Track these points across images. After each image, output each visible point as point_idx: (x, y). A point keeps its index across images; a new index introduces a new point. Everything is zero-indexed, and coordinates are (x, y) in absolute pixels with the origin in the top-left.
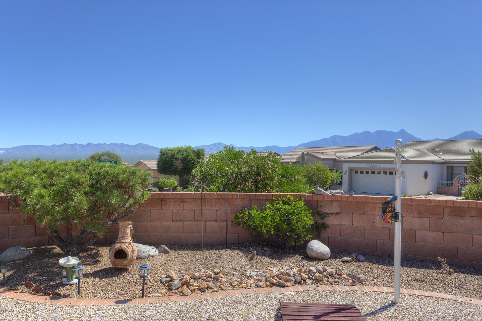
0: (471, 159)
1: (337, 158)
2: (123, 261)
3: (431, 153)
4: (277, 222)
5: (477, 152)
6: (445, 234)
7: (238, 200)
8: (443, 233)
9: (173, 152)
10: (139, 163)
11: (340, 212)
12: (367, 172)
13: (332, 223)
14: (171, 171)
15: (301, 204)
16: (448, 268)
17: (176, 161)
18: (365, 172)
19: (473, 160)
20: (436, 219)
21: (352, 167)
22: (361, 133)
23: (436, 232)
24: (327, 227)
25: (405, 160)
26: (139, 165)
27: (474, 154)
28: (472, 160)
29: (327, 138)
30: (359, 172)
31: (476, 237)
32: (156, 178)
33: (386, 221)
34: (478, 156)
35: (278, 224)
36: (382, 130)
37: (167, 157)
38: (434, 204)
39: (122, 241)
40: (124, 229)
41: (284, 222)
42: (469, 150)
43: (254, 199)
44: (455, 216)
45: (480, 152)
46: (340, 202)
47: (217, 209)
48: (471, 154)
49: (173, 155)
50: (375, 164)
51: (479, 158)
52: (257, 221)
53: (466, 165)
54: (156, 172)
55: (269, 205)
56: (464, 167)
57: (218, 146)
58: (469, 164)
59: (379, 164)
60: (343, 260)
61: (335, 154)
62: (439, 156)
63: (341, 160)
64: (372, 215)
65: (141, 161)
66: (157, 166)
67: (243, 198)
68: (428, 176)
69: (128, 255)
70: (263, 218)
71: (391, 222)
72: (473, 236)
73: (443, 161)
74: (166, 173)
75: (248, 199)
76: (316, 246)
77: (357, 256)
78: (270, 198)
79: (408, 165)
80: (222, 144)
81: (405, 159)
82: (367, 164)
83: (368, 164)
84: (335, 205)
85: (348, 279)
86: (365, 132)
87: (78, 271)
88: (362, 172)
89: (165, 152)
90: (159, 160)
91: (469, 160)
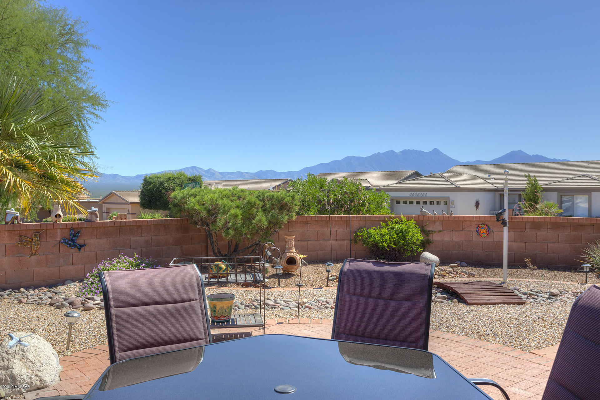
0: (526, 185)
1: (371, 185)
2: (294, 266)
3: (482, 179)
4: (394, 238)
5: (533, 177)
6: (527, 243)
7: (355, 221)
8: (525, 243)
9: (162, 180)
10: (112, 194)
11: (441, 229)
12: (411, 203)
13: (435, 239)
14: (160, 205)
15: (412, 223)
16: (532, 266)
17: (166, 191)
18: (408, 203)
19: (529, 186)
20: (520, 232)
21: (394, 197)
22: (383, 154)
23: (520, 243)
24: (430, 242)
25: (455, 188)
26: (111, 197)
27: (529, 179)
28: (527, 187)
29: (340, 159)
30: (402, 202)
31: (550, 245)
32: (135, 214)
33: (480, 236)
34: (534, 183)
35: (396, 239)
36: (410, 149)
37: (154, 186)
38: (519, 220)
39: (291, 251)
40: (291, 242)
41: (400, 238)
42: (525, 175)
43: (369, 220)
44: (534, 229)
45: (536, 178)
46: (442, 221)
47: (337, 230)
48: (527, 180)
49: (161, 184)
50: (420, 193)
51: (535, 184)
52: (378, 238)
53: (521, 193)
54: (139, 206)
55: (384, 224)
56: (518, 195)
57: (191, 171)
58: (524, 191)
59: (425, 193)
60: (451, 266)
61: (368, 181)
62: (491, 183)
63: (380, 188)
64: (468, 231)
65: (114, 191)
66: (139, 199)
67: (360, 219)
68: (480, 206)
69: (298, 262)
70: (382, 236)
71: (484, 236)
72: (547, 244)
73: (495, 188)
74: (151, 208)
75: (364, 220)
76: (429, 256)
77: (460, 263)
78: (383, 219)
79: (458, 193)
80: (198, 168)
81: (455, 186)
82: (411, 192)
83: (413, 193)
84: (437, 223)
85: (463, 274)
86: (388, 152)
87: (279, 269)
88: (405, 203)
89: (151, 180)
90: (142, 190)
91: (525, 187)
